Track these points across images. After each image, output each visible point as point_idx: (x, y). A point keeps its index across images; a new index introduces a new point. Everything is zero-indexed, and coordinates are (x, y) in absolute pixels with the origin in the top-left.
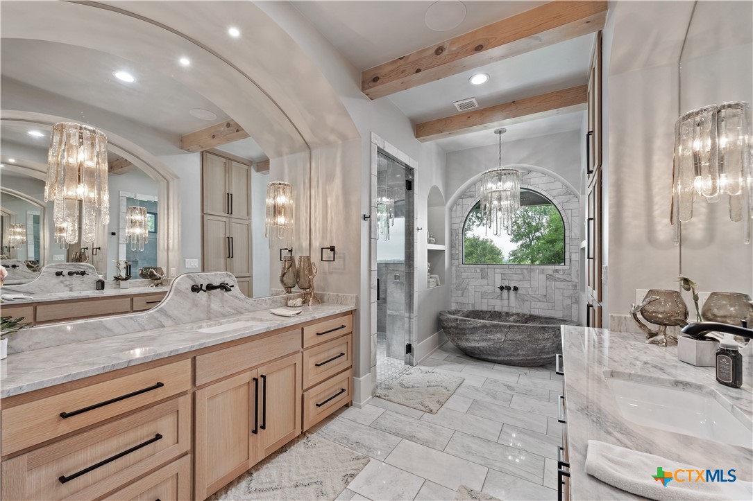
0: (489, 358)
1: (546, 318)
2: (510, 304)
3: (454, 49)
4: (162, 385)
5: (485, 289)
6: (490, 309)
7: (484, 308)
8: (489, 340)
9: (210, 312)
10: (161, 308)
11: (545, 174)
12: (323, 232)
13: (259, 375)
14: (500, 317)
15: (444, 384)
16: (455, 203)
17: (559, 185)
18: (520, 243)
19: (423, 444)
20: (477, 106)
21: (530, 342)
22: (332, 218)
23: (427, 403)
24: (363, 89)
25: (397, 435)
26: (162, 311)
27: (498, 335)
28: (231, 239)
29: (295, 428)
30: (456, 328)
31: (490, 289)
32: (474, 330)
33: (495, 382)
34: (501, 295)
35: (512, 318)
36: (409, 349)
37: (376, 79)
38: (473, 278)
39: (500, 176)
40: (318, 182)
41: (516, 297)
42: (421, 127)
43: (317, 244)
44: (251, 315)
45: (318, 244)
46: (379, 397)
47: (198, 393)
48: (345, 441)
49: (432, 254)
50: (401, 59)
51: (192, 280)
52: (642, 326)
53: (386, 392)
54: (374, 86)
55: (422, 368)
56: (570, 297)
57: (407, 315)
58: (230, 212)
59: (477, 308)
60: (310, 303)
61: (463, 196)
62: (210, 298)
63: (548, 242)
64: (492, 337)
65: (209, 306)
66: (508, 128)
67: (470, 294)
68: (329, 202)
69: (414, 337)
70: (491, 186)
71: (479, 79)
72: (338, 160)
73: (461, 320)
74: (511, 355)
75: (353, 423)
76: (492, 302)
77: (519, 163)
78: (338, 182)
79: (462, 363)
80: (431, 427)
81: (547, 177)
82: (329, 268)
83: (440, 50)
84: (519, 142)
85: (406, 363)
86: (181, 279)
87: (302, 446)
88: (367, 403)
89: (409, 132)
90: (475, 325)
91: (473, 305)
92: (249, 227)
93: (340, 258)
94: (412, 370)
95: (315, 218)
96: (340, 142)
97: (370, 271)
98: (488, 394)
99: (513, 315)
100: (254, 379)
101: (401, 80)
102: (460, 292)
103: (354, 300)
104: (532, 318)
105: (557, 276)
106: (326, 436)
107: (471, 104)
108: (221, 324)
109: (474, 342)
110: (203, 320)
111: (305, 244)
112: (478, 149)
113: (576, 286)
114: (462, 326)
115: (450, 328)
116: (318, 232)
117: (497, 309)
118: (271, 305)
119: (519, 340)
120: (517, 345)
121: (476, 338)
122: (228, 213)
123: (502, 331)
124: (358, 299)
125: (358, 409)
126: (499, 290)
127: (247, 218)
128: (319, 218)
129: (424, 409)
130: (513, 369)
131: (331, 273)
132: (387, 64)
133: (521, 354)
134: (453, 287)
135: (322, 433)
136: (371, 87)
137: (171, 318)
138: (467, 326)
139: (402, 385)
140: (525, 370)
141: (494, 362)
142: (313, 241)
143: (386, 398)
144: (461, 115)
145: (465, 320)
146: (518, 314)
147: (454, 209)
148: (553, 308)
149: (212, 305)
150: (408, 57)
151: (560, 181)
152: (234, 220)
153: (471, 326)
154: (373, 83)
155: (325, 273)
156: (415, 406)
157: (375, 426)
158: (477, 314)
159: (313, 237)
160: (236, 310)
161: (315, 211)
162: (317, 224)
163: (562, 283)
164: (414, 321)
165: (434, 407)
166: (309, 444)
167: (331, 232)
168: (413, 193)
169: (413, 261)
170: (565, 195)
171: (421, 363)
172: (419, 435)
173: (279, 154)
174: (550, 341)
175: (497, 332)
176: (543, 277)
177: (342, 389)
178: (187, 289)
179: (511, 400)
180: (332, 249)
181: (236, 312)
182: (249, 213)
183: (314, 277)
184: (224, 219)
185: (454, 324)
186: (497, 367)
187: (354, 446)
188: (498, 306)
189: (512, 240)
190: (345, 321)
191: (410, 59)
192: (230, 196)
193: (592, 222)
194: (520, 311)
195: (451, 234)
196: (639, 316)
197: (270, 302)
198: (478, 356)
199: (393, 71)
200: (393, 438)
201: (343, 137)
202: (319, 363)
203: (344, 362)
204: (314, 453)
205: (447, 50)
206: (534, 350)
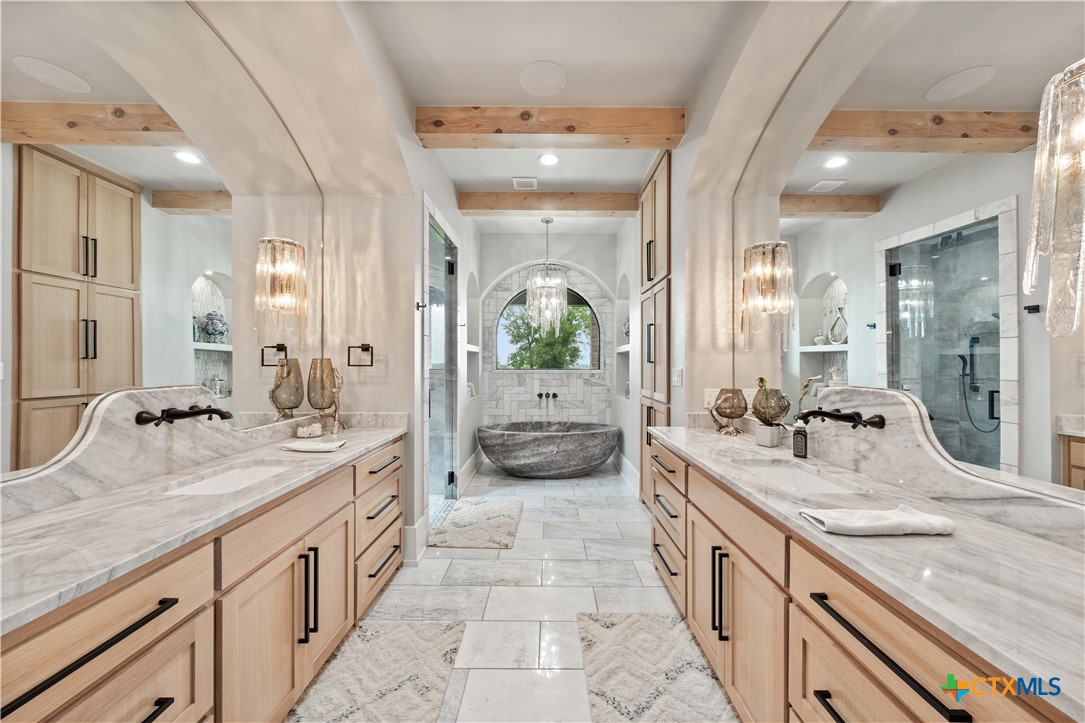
0: (540, 474)
1: (587, 424)
2: (550, 413)
3: (543, 120)
4: (175, 601)
5: (522, 397)
6: (528, 420)
7: (522, 419)
8: (542, 454)
9: (171, 460)
10: (73, 463)
11: (582, 273)
12: (348, 323)
13: (306, 549)
14: (541, 428)
15: (504, 513)
16: (488, 296)
17: (594, 287)
18: (519, 345)
19: (516, 585)
20: (536, 188)
21: (581, 450)
22: (364, 304)
23: (497, 539)
24: (418, 131)
25: (482, 584)
26: (74, 469)
27: (551, 447)
28: (91, 325)
29: (346, 618)
30: (503, 445)
31: (528, 397)
32: (524, 445)
33: (554, 499)
34: (540, 404)
35: (554, 428)
36: (452, 478)
37: (438, 124)
38: (509, 385)
39: (549, 270)
40: (337, 247)
41: (555, 405)
42: (466, 197)
43: (335, 339)
44: (248, 457)
45: (338, 341)
46: (434, 546)
47: (226, 601)
48: (419, 613)
49: (471, 355)
50: (475, 108)
51: (137, 402)
52: (716, 421)
53: (441, 538)
54: (435, 132)
55: (469, 499)
56: (605, 401)
57: (448, 435)
58: (91, 273)
59: (514, 420)
60: (335, 430)
61: (497, 288)
62: (171, 435)
63: (547, 345)
64: (544, 450)
65: (170, 449)
66: (556, 219)
67: (506, 406)
68: (359, 279)
69: (457, 462)
70: (539, 281)
71: (549, 159)
72: (376, 221)
73: (509, 435)
74: (563, 467)
75: (417, 588)
76: (531, 412)
77: (561, 258)
78: (375, 252)
79: (510, 485)
80: (515, 564)
81: (584, 278)
82: (359, 376)
83: (525, 115)
84: (562, 236)
85: (447, 498)
86: (115, 401)
87: (358, 640)
88: (423, 557)
89: (453, 200)
90: (525, 439)
91: (509, 416)
92: (134, 303)
93: (379, 361)
94: (458, 504)
95: (333, 302)
96: (379, 196)
97: (423, 379)
98: (554, 513)
99: (554, 424)
100: (301, 557)
101: (474, 135)
102: (494, 403)
103: (405, 420)
104: (574, 426)
105: (593, 380)
106: (387, 616)
107: (531, 185)
108: (203, 479)
109: (523, 459)
110: (159, 475)
111: (312, 339)
112: (518, 235)
113: (609, 390)
114: (510, 442)
115: (494, 446)
116: (337, 323)
117: (536, 419)
118: (271, 437)
119: (572, 450)
120: (569, 454)
121: (527, 454)
122: (87, 274)
123: (554, 443)
124: (410, 418)
125: (414, 569)
126: (537, 398)
127: (132, 286)
128: (340, 301)
129: (497, 546)
130: (563, 482)
131: (363, 384)
132: (456, 109)
133: (574, 464)
134: (485, 397)
135: (378, 615)
136: (429, 132)
137: (92, 478)
138: (516, 441)
139: (457, 525)
140: (575, 481)
141: (543, 478)
142: (329, 337)
143: (445, 545)
144: (517, 194)
145: (513, 435)
146: (560, 423)
147: (487, 303)
148: (590, 414)
149: (175, 446)
150: (485, 109)
151: (596, 282)
152: (99, 289)
153: (521, 441)
154: (432, 128)
155: (352, 384)
156: (486, 545)
157: (448, 583)
158: (517, 427)
159: (327, 329)
160: (216, 451)
161: (332, 291)
162: (337, 311)
163: (597, 388)
164: (457, 442)
165: (506, 540)
166: (368, 634)
167: (363, 323)
168: (456, 279)
169: (456, 365)
170: (600, 297)
171: (465, 494)
172: (508, 577)
173: (255, 190)
174: (599, 447)
175: (549, 445)
176: (580, 382)
177: (395, 546)
178: (127, 420)
179: (578, 514)
180: (366, 348)
181: (217, 455)
182: (134, 278)
183: (340, 388)
184: (77, 285)
185: (500, 441)
186: (548, 483)
187: (435, 614)
188: (537, 416)
189: (512, 342)
190: (397, 449)
191: (488, 113)
192: (90, 243)
193: (652, 327)
194: (559, 420)
195: (484, 334)
196: (715, 413)
197: (270, 433)
198: (526, 475)
199: (463, 120)
200: (479, 589)
201: (387, 191)
202: (371, 515)
203: (394, 510)
204: (383, 644)
205: (534, 118)
206: (584, 458)
